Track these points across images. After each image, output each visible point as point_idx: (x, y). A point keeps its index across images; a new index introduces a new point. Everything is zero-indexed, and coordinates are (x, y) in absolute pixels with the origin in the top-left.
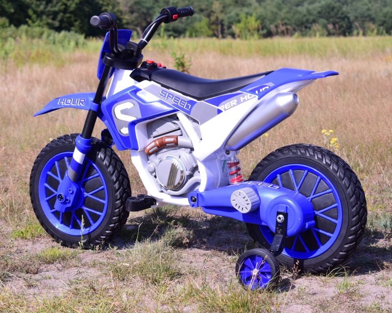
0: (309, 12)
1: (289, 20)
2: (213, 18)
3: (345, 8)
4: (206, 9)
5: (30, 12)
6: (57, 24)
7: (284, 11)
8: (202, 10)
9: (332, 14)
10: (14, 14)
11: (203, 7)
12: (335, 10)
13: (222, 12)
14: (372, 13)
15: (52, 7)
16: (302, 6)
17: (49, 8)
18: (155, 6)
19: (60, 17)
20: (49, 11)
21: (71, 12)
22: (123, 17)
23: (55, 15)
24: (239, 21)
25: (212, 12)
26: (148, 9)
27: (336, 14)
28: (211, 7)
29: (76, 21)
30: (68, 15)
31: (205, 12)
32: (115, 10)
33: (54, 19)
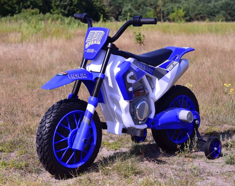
0: (215, 7)
1: (203, 11)
2: (158, 10)
4: (154, 4)
6: (66, 12)
7: (200, 6)
8: (151, 5)
9: (229, 8)
10: (42, 6)
11: (152, 3)
12: (231, 6)
13: (163, 6)
15: (64, 2)
16: (211, 3)
18: (124, 2)
19: (68, 8)
20: (62, 5)
21: (75, 6)
23: (65, 7)
24: (173, 12)
25: (157, 6)
26: (120, 4)
27: (232, 8)
28: (157, 3)
29: (77, 10)
31: (153, 6)
33: (65, 9)
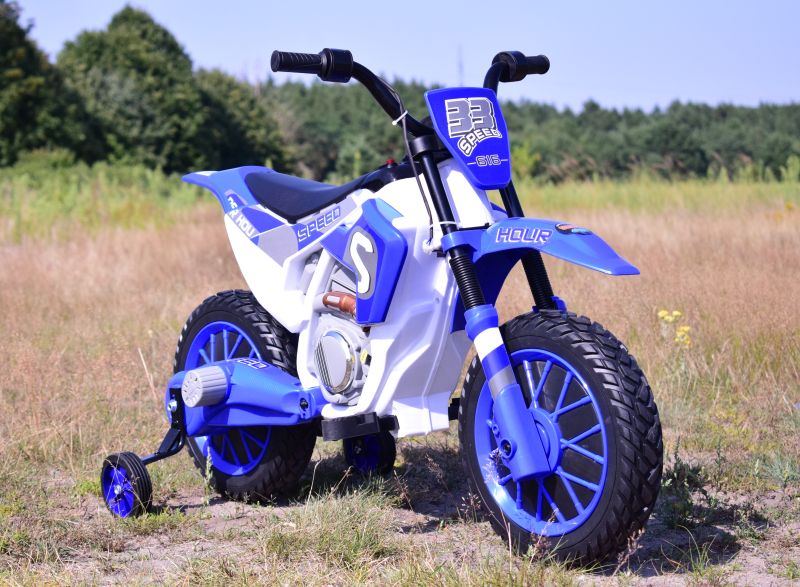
0: (629, 141)
3: (695, 135)
5: (111, 139)
6: (163, 161)
7: (583, 138)
9: (673, 144)
10: (83, 143)
12: (678, 137)
14: (747, 142)
15: (154, 130)
16: (616, 129)
17: (148, 132)
18: (344, 129)
19: (168, 148)
20: (149, 138)
21: (190, 140)
22: (283, 149)
23: (158, 144)
26: (331, 136)
27: (680, 144)
29: (197, 156)
30: (182, 145)
32: (272, 136)
33: (157, 152)
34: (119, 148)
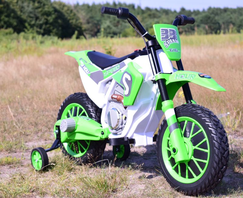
3: (216, 18)
5: (27, 25)
17: (37, 22)
30: (48, 26)
32: (78, 22)
34: (29, 27)
